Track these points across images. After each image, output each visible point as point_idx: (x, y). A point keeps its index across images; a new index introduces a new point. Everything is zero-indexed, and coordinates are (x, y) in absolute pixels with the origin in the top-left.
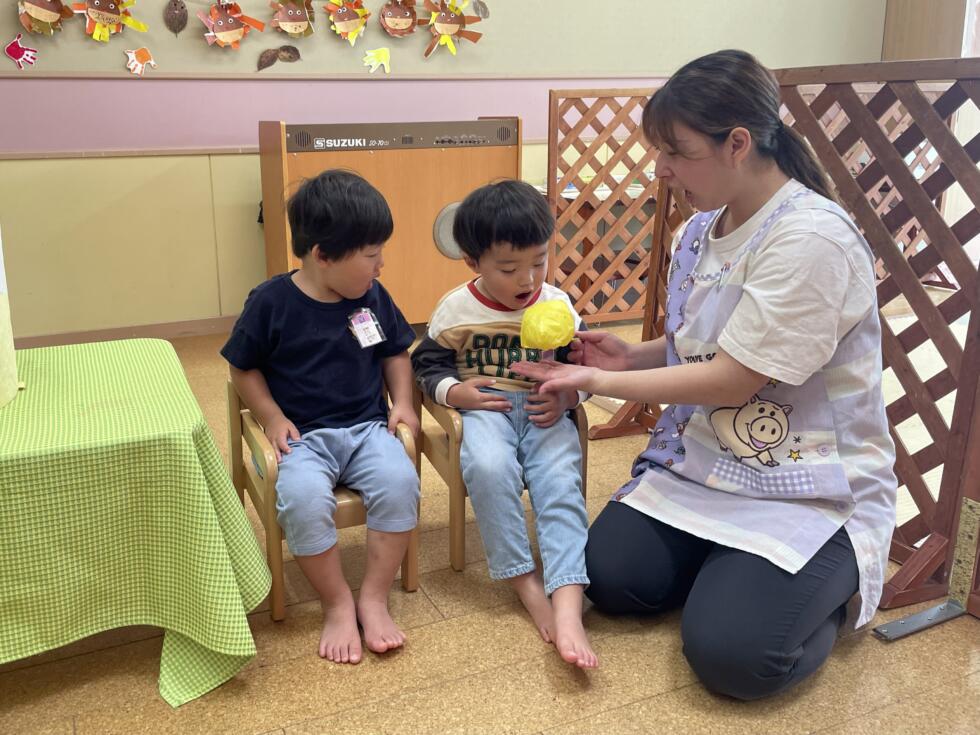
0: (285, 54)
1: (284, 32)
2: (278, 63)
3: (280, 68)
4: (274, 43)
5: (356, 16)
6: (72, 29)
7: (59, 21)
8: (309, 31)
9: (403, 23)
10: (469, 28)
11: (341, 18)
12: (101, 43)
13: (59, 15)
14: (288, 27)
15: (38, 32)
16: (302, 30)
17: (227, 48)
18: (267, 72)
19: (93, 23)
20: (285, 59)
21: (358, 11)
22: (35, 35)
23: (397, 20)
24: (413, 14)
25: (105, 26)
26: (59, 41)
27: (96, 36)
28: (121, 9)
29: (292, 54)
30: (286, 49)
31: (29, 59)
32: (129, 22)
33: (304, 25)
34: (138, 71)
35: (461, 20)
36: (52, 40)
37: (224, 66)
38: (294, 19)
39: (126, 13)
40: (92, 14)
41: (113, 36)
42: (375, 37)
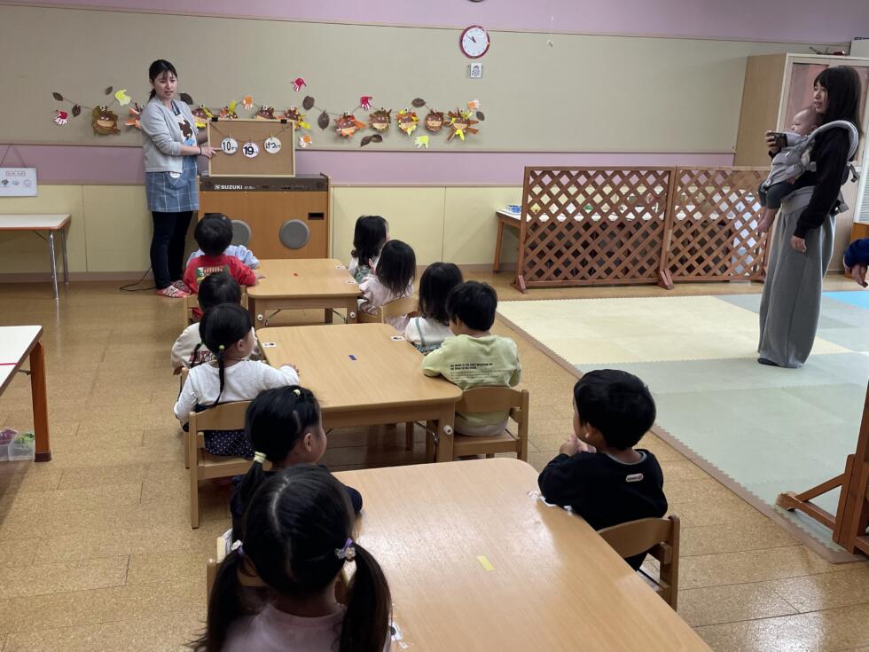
0: (375, 139)
1: (375, 129)
2: (371, 143)
3: (372, 145)
4: (370, 133)
5: (412, 120)
8: (387, 127)
9: (437, 123)
10: (472, 126)
11: (404, 121)
14: (377, 125)
16: (384, 127)
17: (347, 136)
18: (366, 147)
20: (374, 141)
21: (414, 118)
23: (434, 122)
24: (442, 119)
28: (299, 118)
29: (378, 138)
30: (375, 136)
32: (302, 124)
33: (385, 125)
34: (304, 146)
35: (468, 122)
37: (345, 145)
38: (381, 122)
39: (302, 120)
42: (421, 130)
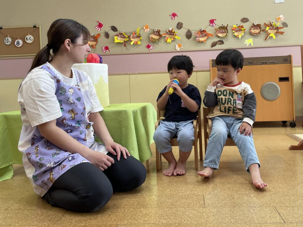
1: (219, 37)
2: (217, 45)
3: (218, 47)
4: (216, 40)
5: (242, 30)
6: (162, 40)
7: (159, 38)
8: (226, 36)
9: (257, 31)
10: (280, 30)
11: (237, 31)
12: (169, 43)
13: (159, 37)
14: (220, 35)
15: (154, 41)
16: (224, 35)
17: (202, 42)
18: (214, 48)
19: (167, 38)
20: (219, 44)
22: (153, 42)
23: (255, 30)
24: (260, 28)
25: (170, 39)
26: (159, 43)
27: (168, 41)
28: (174, 34)
29: (222, 42)
30: (219, 41)
31: (152, 48)
32: (176, 37)
34: (178, 50)
35: (277, 28)
36: (157, 43)
38: (222, 33)
39: (176, 35)
40: (167, 36)
41: (172, 41)
